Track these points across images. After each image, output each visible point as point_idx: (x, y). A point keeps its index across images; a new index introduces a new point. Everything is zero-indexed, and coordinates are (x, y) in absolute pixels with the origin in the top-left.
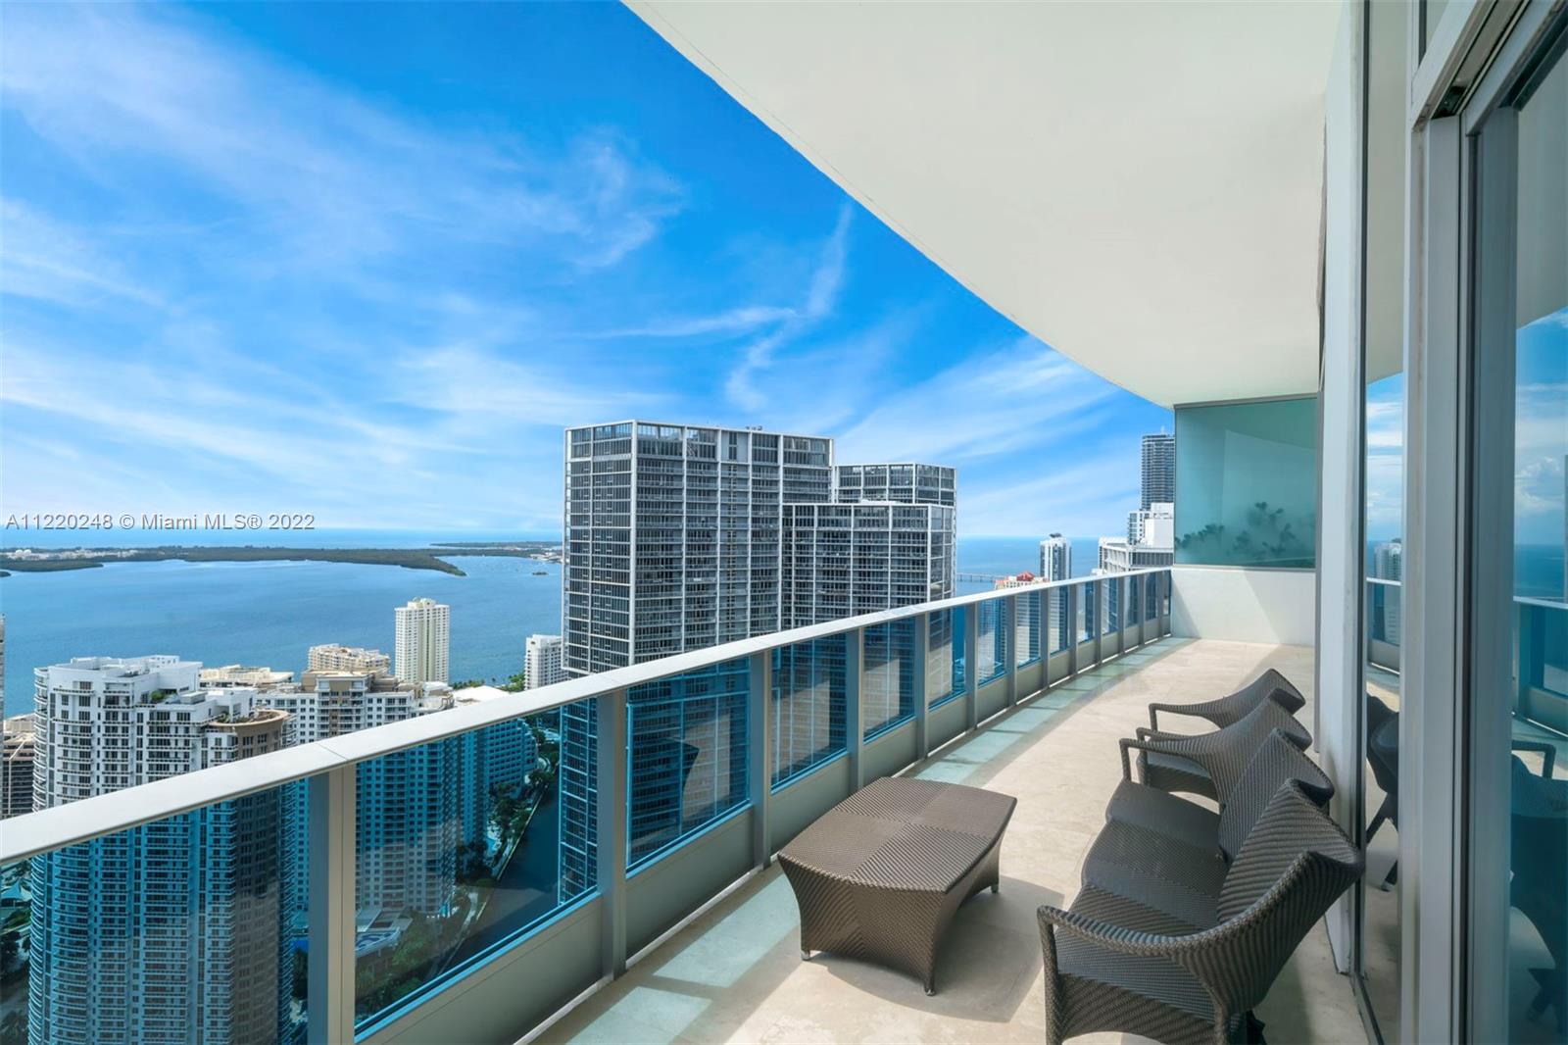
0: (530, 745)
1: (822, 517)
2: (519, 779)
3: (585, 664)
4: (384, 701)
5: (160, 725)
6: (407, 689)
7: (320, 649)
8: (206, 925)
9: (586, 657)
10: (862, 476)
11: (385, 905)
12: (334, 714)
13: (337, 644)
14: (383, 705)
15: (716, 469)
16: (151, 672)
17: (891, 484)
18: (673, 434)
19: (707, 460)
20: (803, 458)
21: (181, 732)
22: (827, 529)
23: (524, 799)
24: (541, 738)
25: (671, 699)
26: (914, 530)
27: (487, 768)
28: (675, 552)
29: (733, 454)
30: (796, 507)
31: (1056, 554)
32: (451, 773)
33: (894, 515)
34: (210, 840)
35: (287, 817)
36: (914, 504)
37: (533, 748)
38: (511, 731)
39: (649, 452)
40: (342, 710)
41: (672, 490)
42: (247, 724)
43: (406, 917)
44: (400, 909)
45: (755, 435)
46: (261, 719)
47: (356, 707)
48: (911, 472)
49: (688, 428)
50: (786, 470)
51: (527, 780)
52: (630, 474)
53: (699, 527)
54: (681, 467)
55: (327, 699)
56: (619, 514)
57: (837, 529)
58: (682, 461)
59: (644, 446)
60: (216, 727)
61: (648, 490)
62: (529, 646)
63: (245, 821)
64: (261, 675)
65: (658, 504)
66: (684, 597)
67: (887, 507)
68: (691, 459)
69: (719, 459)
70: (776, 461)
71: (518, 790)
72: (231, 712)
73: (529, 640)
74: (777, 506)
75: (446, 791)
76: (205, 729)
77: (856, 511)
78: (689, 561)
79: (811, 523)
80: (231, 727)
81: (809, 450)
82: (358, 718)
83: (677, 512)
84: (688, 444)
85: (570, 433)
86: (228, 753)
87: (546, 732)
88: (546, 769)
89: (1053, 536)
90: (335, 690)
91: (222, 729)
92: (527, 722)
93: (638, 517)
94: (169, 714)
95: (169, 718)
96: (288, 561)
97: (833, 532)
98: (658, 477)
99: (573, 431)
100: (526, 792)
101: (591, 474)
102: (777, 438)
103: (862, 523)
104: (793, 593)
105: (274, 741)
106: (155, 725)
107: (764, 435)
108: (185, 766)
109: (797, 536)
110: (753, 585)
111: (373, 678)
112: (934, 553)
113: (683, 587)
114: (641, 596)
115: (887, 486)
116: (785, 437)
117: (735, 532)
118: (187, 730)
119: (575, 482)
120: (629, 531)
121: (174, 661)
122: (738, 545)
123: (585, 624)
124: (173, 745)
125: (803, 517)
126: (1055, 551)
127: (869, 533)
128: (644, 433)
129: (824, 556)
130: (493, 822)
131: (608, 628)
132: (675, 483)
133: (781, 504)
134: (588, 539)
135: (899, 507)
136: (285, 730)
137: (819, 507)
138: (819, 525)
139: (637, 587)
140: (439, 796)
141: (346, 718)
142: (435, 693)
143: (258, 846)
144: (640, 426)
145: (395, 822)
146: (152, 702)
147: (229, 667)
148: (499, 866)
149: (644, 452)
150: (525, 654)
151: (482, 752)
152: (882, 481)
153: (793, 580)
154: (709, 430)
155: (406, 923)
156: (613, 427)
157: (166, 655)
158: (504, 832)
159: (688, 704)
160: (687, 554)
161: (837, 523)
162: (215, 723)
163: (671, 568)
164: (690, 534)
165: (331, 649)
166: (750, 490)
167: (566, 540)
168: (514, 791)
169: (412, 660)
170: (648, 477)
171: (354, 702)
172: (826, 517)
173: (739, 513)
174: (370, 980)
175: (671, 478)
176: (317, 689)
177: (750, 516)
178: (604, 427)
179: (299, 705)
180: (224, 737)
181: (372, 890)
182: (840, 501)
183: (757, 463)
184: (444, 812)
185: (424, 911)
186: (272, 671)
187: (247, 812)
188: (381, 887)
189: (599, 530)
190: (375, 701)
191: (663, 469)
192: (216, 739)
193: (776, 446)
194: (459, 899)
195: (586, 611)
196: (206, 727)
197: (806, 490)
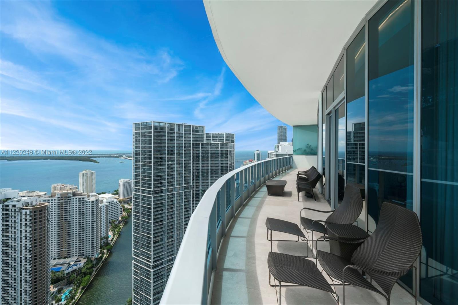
0: (121, 209)
1: (202, 146)
2: (118, 218)
3: (139, 186)
4: (78, 199)
5: (6, 209)
6: (85, 195)
7: (55, 185)
8: (23, 266)
9: (139, 184)
10: (212, 136)
11: (79, 256)
12: (62, 203)
13: (60, 184)
14: (77, 200)
15: (175, 134)
16: (2, 193)
17: (219, 138)
18: (163, 125)
19: (172, 131)
20: (197, 131)
21: (13, 210)
22: (203, 149)
23: (119, 224)
24: (124, 207)
25: (163, 194)
26: (225, 149)
27: (109, 216)
28: (164, 156)
29: (179, 130)
30: (196, 144)
31: (258, 155)
32: (98, 218)
33: (220, 145)
34: (23, 241)
35: (48, 233)
36: (224, 143)
37: (122, 210)
38: (115, 205)
39: (157, 129)
40: (64, 202)
41: (163, 139)
42: (35, 207)
43: (85, 259)
44: (83, 257)
45: (185, 125)
46: (40, 206)
47: (69, 201)
48: (224, 135)
49: (167, 123)
50: (193, 134)
51: (120, 219)
52: (151, 135)
53: (170, 149)
54: (165, 133)
55: (60, 199)
56: (148, 146)
57: (206, 149)
58: (166, 132)
59: (155, 128)
60: (25, 208)
61: (156, 139)
62: (120, 182)
63: (35, 235)
64: (36, 193)
65: (159, 143)
66: (166, 167)
67: (218, 144)
68: (168, 131)
69: (175, 131)
70: (190, 132)
71: (118, 221)
72: (30, 204)
73: (120, 180)
74: (190, 144)
75: (97, 223)
76: (21, 209)
77: (211, 145)
78: (168, 158)
79: (199, 148)
80: (30, 208)
81: (198, 129)
82: (70, 204)
83: (164, 145)
84: (167, 127)
85: (134, 124)
86: (29, 216)
87: (125, 205)
88: (125, 215)
89: (257, 150)
90: (62, 196)
91: (27, 209)
92: (120, 203)
93: (154, 146)
94: (9, 205)
95: (9, 207)
96: (43, 160)
97: (205, 150)
98: (159, 136)
99: (135, 124)
100: (120, 222)
101: (141, 135)
102: (190, 126)
103: (212, 148)
104: (195, 166)
105: (44, 211)
106: (4, 209)
107: (187, 125)
108: (15, 220)
109: (196, 151)
110: (185, 164)
111: (74, 192)
112: (230, 155)
113: (166, 165)
114: (155, 167)
115: (218, 138)
116: (192, 126)
117: (180, 150)
118: (15, 210)
119: (136, 137)
120: (151, 150)
121: (10, 190)
122: (181, 154)
123: (139, 175)
124: (10, 214)
125: (197, 146)
126: (257, 154)
127: (214, 150)
128: (155, 124)
129: (203, 156)
130: (110, 231)
131: (146, 176)
132: (164, 137)
133: (192, 143)
134: (140, 152)
135: (222, 144)
136: (47, 208)
137: (201, 144)
138: (201, 148)
139: (154, 165)
140: (95, 224)
141: (66, 204)
142: (93, 196)
143: (39, 242)
144: (154, 123)
145: (81, 233)
146: (3, 202)
147: (25, 191)
148: (113, 242)
149: (155, 129)
150: (119, 184)
151: (107, 212)
152: (217, 137)
153: (195, 162)
154: (173, 124)
155: (85, 260)
156: (147, 123)
157: (7, 188)
158: (114, 233)
159: (167, 195)
160: (167, 156)
161: (206, 148)
162: (25, 207)
163: (163, 160)
164: (168, 151)
165: (59, 185)
166: (184, 139)
167: (133, 153)
168: (116, 222)
169: (84, 187)
170: (156, 136)
171: (68, 200)
172: (203, 146)
173: (181, 145)
174: (75, 277)
175: (163, 136)
176: (56, 196)
177: (184, 146)
178: (144, 123)
179: (51, 201)
180: (28, 211)
181: (75, 252)
182: (206, 142)
183: (185, 132)
184: (96, 229)
185: (91, 256)
186: (40, 192)
187: (36, 232)
188: (77, 251)
189: (143, 150)
190: (75, 199)
191: (160, 134)
192: (25, 212)
193: (190, 128)
194: (101, 252)
195: (139, 171)
196: (22, 208)
197: (198, 139)
